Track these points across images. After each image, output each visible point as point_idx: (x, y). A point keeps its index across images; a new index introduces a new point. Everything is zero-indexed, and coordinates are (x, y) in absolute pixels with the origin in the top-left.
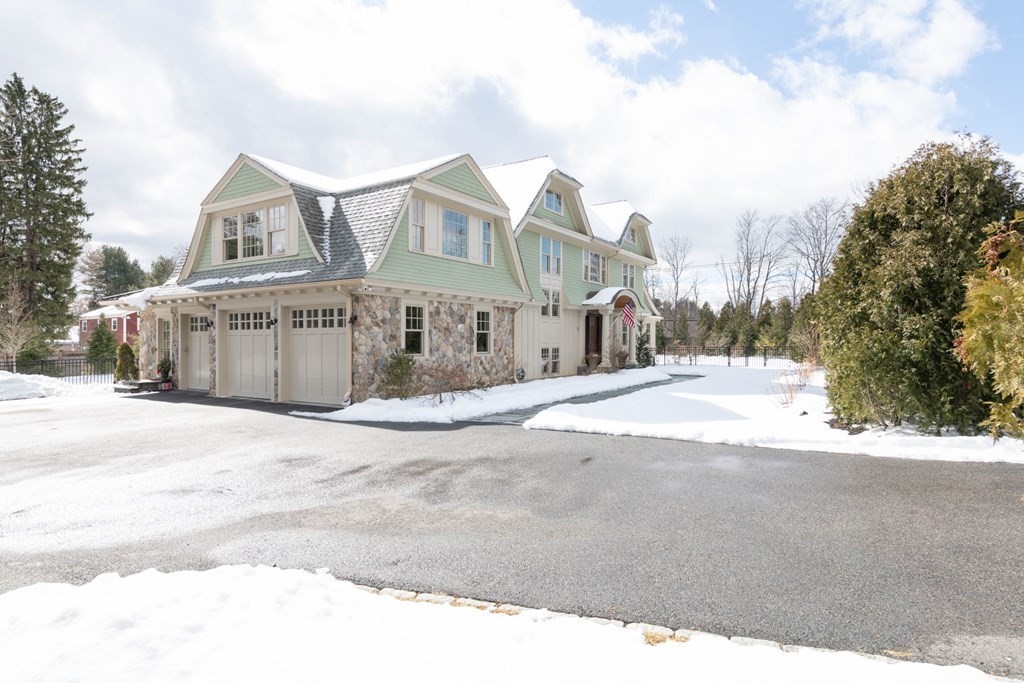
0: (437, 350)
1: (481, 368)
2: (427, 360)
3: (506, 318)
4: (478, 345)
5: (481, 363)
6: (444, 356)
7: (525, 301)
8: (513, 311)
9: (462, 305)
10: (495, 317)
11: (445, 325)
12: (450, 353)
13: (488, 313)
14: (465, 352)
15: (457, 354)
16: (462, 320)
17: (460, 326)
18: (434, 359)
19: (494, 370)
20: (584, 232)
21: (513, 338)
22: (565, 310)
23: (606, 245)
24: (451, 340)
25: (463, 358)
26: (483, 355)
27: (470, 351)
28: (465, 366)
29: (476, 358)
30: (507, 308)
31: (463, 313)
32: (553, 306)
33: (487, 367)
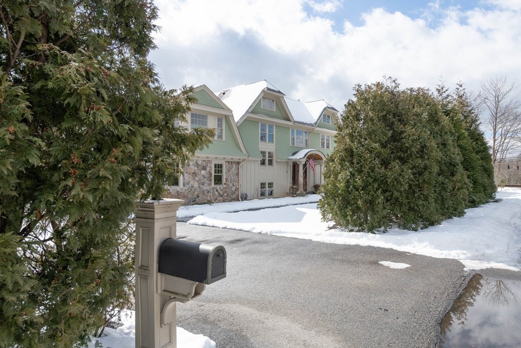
0: (188, 184)
1: (216, 193)
2: (182, 189)
3: (234, 167)
4: (215, 181)
5: (217, 190)
6: (192, 187)
7: (246, 158)
8: (238, 163)
9: (204, 161)
10: (226, 166)
11: (193, 171)
12: (196, 185)
13: (221, 165)
14: (206, 185)
15: (201, 186)
16: (204, 168)
17: (203, 172)
18: (186, 188)
19: (225, 194)
20: (289, 120)
21: (238, 177)
22: (277, 162)
23: (306, 126)
24: (197, 179)
25: (205, 188)
26: (218, 187)
27: (210, 184)
28: (206, 192)
29: (213, 188)
30: (234, 162)
31: (205, 165)
32: (269, 160)
33: (221, 192)
